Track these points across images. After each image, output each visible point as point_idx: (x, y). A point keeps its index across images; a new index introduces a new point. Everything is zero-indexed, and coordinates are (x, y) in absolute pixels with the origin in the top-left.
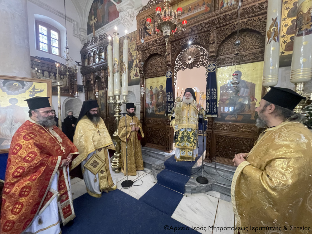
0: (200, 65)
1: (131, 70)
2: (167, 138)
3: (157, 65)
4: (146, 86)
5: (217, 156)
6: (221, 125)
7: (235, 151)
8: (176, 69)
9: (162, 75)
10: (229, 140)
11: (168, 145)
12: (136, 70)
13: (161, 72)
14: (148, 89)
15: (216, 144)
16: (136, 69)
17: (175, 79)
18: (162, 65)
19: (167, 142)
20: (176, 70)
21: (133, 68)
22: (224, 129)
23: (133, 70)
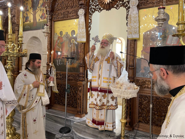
0: (119, 6)
1: (37, 11)
2: (78, 98)
3: (68, 5)
4: (55, 31)
5: (140, 121)
6: (145, 82)
7: (161, 117)
8: (91, 10)
9: (74, 17)
10: (155, 102)
11: (80, 107)
12: (43, 10)
13: (73, 13)
14: (57, 34)
15: (139, 107)
16: (42, 8)
17: (90, 23)
18: (74, 5)
19: (78, 104)
20: (91, 12)
21: (39, 7)
22: (148, 87)
23: (40, 10)
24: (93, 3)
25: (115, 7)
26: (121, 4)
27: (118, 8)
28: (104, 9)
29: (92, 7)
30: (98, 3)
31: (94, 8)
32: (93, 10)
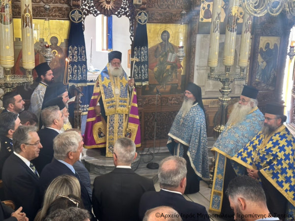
0: (121, 14)
6: (151, 100)
20: (83, 14)
24: (86, 2)
25: (116, 14)
26: (123, 11)
27: (119, 16)
28: (100, 13)
29: (84, 7)
30: (92, 4)
31: (87, 10)
32: (86, 12)
